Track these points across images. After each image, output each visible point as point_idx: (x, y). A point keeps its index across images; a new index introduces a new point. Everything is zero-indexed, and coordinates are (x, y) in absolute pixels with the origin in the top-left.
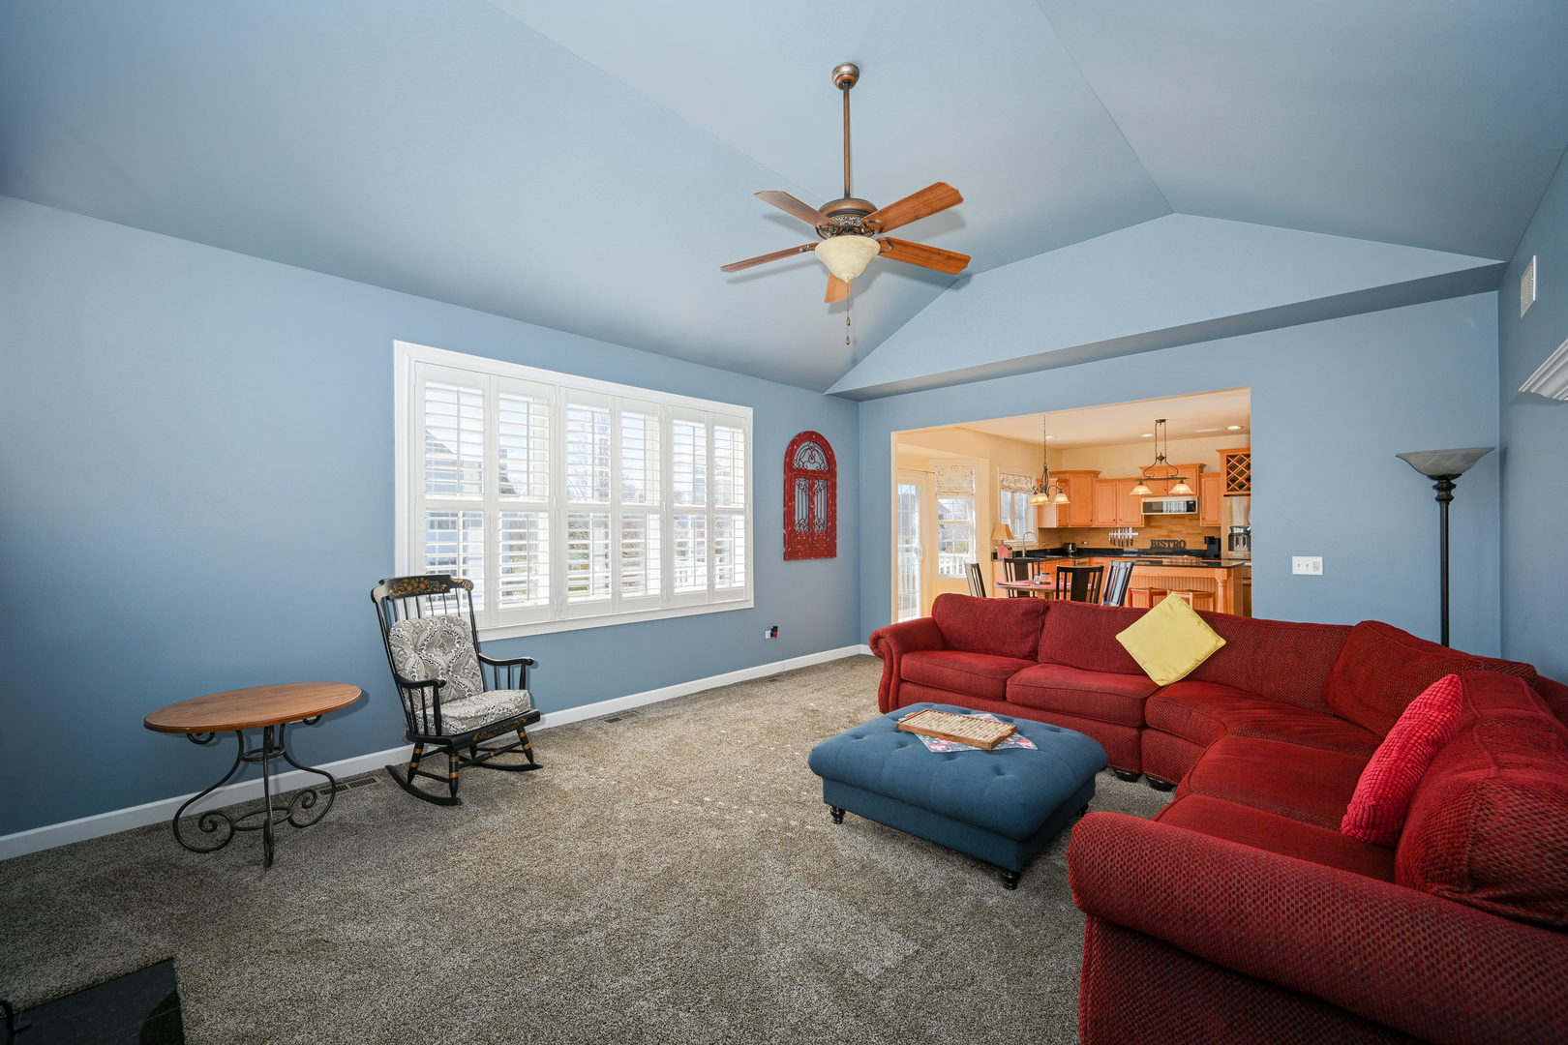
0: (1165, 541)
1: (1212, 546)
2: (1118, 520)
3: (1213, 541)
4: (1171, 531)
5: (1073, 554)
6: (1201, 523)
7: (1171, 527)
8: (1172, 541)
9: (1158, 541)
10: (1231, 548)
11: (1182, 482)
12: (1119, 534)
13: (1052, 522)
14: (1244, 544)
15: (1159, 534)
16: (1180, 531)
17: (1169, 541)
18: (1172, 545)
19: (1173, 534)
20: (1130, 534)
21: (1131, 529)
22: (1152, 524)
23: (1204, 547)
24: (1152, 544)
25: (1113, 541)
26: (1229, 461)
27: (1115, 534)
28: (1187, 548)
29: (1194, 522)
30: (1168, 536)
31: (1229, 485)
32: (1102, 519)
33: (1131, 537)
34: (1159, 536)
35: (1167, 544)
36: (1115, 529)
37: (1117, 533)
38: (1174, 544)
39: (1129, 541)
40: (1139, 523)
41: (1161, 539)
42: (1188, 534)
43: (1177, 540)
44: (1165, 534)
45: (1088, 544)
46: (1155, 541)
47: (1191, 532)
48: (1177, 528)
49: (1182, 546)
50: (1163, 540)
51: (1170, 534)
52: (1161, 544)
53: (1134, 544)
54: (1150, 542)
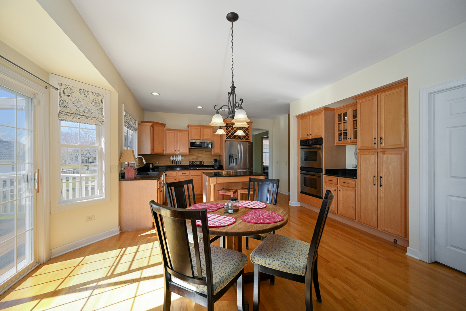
0: (196, 161)
1: (216, 163)
2: (177, 151)
4: (198, 157)
6: (213, 153)
7: (198, 155)
8: (198, 161)
9: (192, 161)
10: (230, 164)
12: (175, 158)
15: (193, 158)
16: (202, 157)
17: (197, 161)
18: (198, 163)
19: (199, 158)
21: (181, 156)
23: (213, 163)
24: (190, 163)
25: (172, 162)
27: (173, 158)
28: (204, 164)
29: (210, 153)
30: (197, 159)
31: (226, 137)
32: (169, 150)
33: (180, 159)
34: (193, 159)
35: (196, 163)
36: (173, 156)
37: (174, 157)
38: (199, 163)
39: (180, 162)
40: (188, 152)
41: (194, 160)
42: (204, 158)
43: (200, 161)
44: (195, 158)
45: (159, 163)
46: (191, 161)
47: (206, 157)
48: (200, 155)
49: (202, 163)
50: (194, 161)
51: (197, 158)
52: (193, 163)
53: (182, 163)
54: (189, 162)
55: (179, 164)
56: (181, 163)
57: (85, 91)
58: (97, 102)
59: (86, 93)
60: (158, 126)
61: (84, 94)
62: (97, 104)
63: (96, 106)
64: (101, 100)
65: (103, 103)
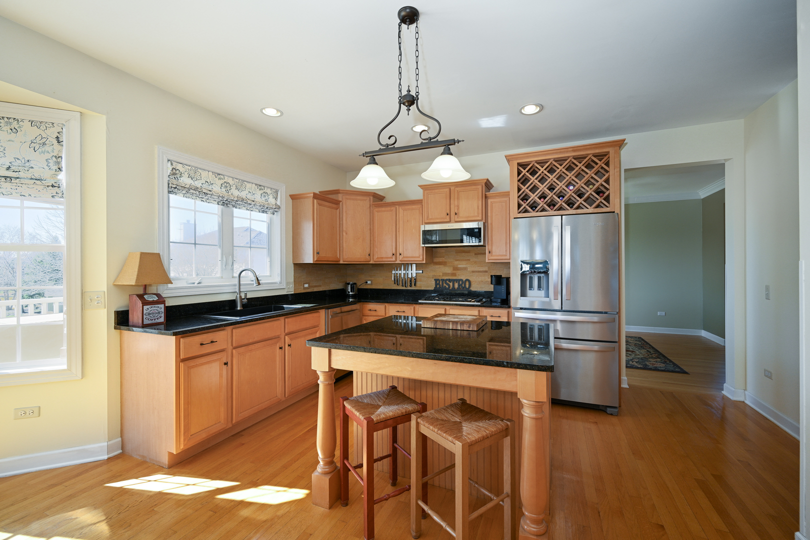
0: (450, 280)
1: (499, 287)
2: (398, 254)
3: (502, 281)
4: (456, 269)
5: (353, 296)
6: (488, 258)
7: (456, 263)
8: (456, 280)
9: (443, 280)
10: (523, 294)
11: (448, 152)
12: (403, 272)
13: (308, 258)
14: (539, 287)
15: (442, 271)
16: (465, 269)
17: (453, 281)
18: (456, 286)
19: (458, 272)
20: (413, 272)
21: (414, 266)
22: (436, 260)
23: (491, 288)
24: (436, 284)
25: (396, 281)
26: (519, 173)
27: (399, 272)
28: (473, 289)
29: (480, 257)
30: (454, 274)
31: (519, 206)
32: (384, 253)
33: (414, 275)
34: (445, 274)
35: (451, 284)
36: (398, 266)
37: (400, 270)
38: (459, 285)
39: (413, 280)
40: (421, 257)
41: (445, 278)
42: (473, 272)
43: (462, 280)
44: (449, 272)
45: (371, 284)
46: (438, 280)
47: (477, 269)
48: (462, 265)
49: (467, 286)
50: (447, 280)
51: (454, 272)
52: (445, 285)
53: (418, 283)
54: (434, 282)
55: (411, 286)
56: (415, 285)
57: (11, 120)
58: (44, 144)
59: (15, 124)
60: (353, 199)
61: (9, 127)
62: (47, 148)
63: (43, 152)
64: (57, 137)
65: (64, 143)
